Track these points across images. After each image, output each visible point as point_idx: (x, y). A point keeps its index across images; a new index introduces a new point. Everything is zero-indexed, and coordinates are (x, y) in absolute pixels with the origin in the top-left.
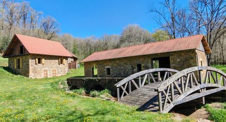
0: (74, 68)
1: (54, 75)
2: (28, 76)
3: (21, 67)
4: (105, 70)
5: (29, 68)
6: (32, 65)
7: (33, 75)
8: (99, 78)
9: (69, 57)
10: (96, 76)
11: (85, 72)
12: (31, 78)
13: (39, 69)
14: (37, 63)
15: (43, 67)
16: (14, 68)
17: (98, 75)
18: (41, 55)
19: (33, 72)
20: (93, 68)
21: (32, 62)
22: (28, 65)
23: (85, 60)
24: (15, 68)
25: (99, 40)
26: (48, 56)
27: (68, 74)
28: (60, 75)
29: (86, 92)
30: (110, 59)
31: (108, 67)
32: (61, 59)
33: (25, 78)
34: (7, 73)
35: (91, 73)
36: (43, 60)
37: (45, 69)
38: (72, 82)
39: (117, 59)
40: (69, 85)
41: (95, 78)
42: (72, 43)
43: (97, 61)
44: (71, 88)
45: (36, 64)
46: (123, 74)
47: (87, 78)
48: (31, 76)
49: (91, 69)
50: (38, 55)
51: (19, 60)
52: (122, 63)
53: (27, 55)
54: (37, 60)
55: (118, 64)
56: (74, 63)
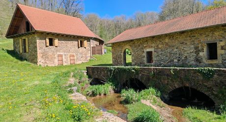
0: (99, 54)
1: (72, 62)
2: (36, 63)
3: (27, 51)
4: (145, 54)
5: (36, 51)
6: (41, 48)
7: (43, 61)
8: (136, 67)
9: (91, 38)
10: (130, 64)
11: (113, 58)
12: (40, 65)
13: (50, 53)
14: (48, 44)
15: (57, 51)
16: (19, 52)
17: (133, 63)
18: (53, 34)
19: (42, 57)
20: (125, 53)
21: (41, 44)
22: (36, 47)
23: (113, 40)
24: (21, 51)
25: (131, 20)
26: (63, 35)
27: (90, 60)
28: (80, 62)
29: (114, 90)
30: (153, 37)
31: (148, 50)
32: (81, 40)
33: (33, 64)
34: (11, 58)
35: (122, 59)
36: (56, 42)
37: (59, 53)
38: (93, 72)
39: (166, 35)
40: (90, 77)
41: (129, 67)
42: (98, 25)
43: (132, 41)
44: (93, 81)
45: (47, 46)
46: (176, 61)
47: (116, 67)
48: (41, 63)
49: (122, 54)
50: (48, 34)
51: (25, 40)
52: (176, 43)
53: (34, 33)
54: (48, 41)
55: (167, 44)
56: (99, 48)
